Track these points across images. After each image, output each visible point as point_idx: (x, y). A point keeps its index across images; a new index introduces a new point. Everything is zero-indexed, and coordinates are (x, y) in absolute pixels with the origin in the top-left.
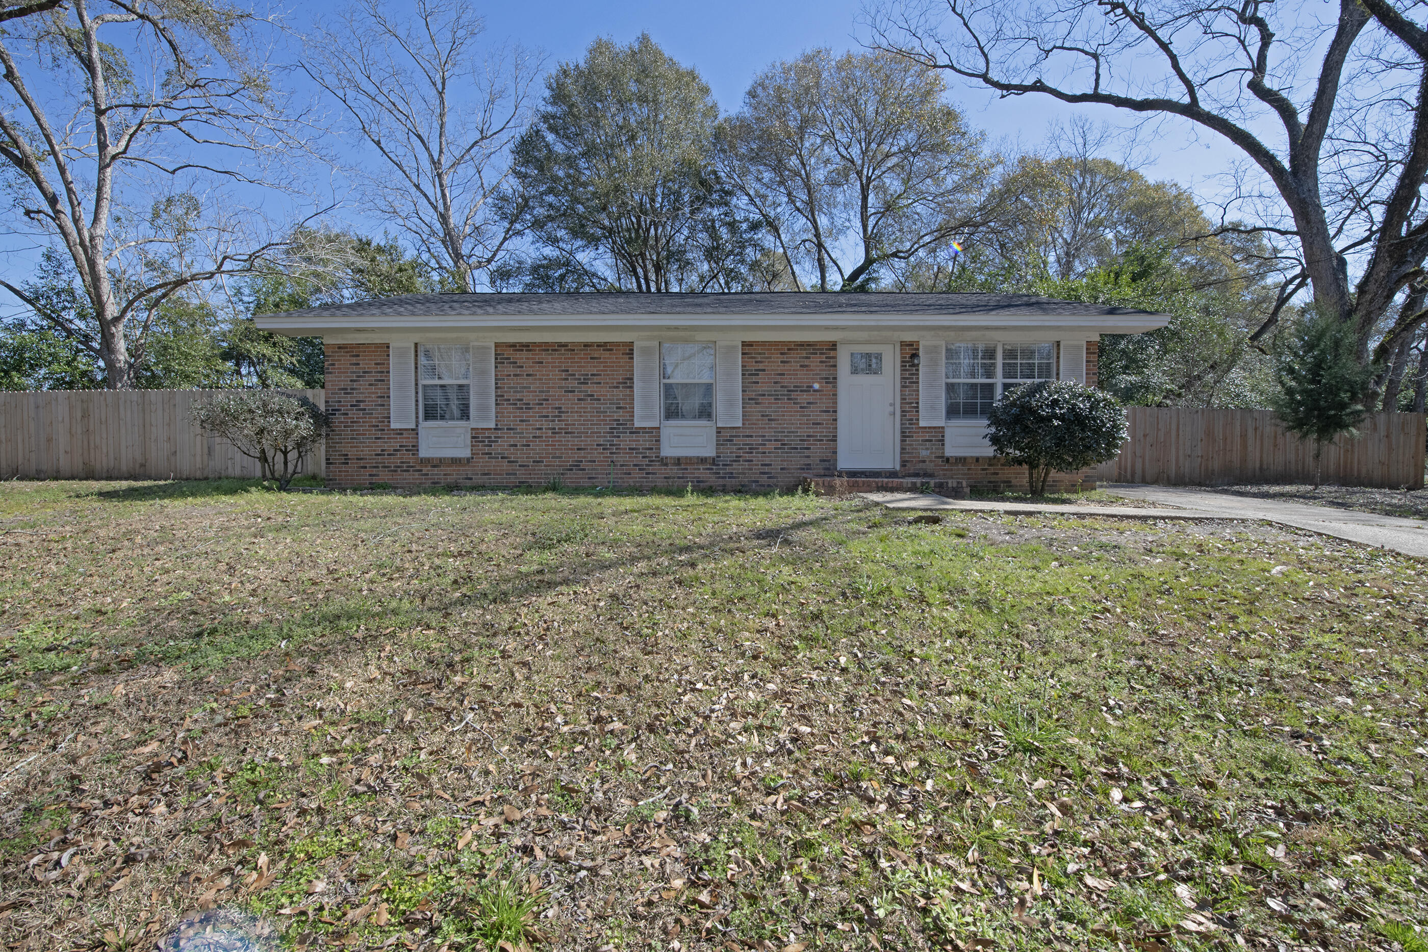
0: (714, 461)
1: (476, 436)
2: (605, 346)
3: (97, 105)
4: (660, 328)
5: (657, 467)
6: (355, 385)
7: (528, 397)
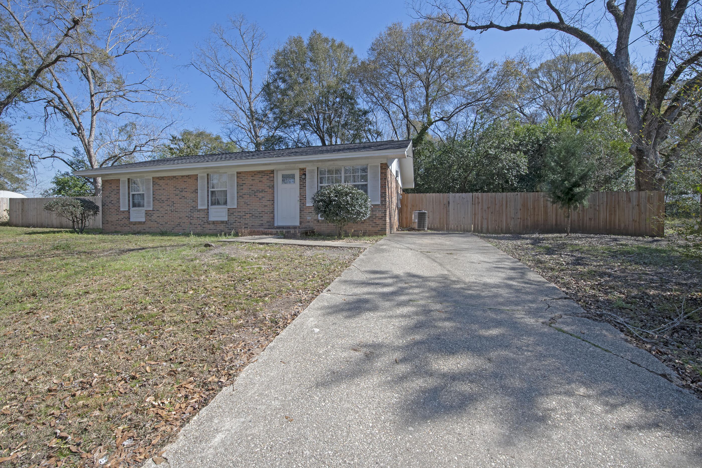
0: (226, 222)
1: (147, 213)
2: (188, 176)
3: (91, 93)
4: (206, 168)
5: (206, 225)
6: (110, 195)
7: (164, 198)
